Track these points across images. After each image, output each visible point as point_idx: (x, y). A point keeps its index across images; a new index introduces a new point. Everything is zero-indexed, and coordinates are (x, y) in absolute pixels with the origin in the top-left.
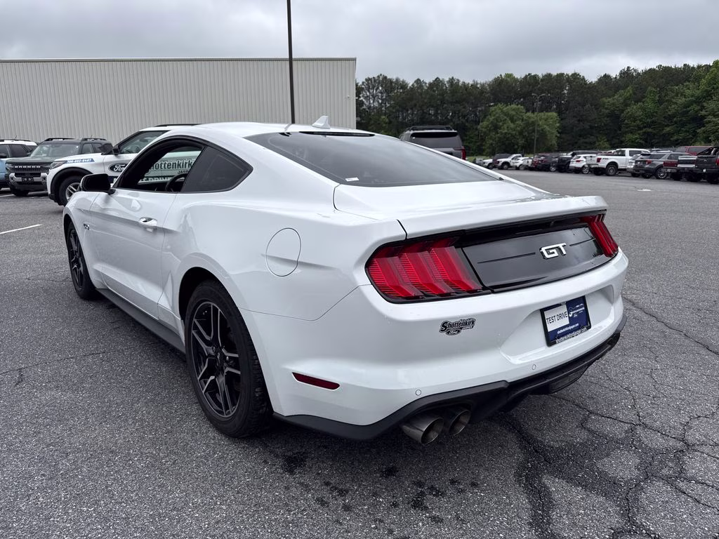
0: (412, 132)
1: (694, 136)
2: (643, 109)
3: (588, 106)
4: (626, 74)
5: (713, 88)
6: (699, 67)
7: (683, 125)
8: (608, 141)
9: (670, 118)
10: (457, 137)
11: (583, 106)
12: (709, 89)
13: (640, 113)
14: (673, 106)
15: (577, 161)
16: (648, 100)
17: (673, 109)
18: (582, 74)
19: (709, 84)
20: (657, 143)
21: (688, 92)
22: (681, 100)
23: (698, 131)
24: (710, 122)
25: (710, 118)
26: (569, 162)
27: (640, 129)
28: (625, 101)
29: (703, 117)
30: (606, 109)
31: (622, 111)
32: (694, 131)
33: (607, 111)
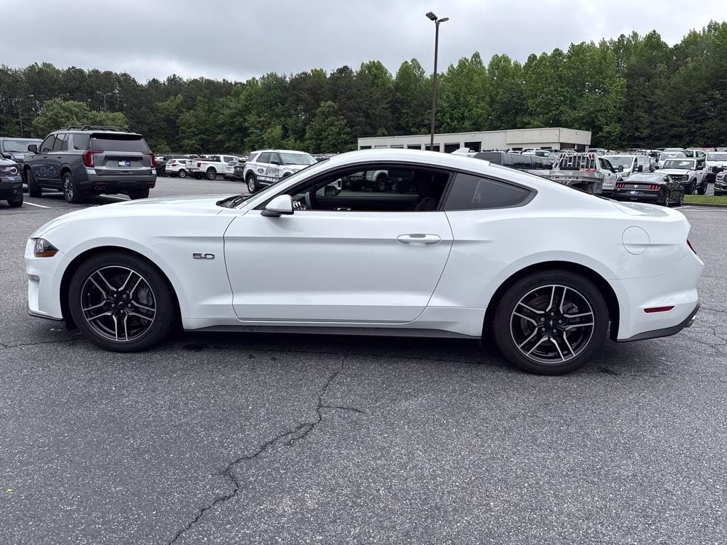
0: (91, 132)
1: (242, 144)
2: (196, 117)
3: (143, 109)
4: (173, 81)
5: (250, 104)
6: (236, 84)
7: (232, 134)
8: (168, 144)
9: (221, 126)
10: (142, 141)
11: (139, 108)
12: (248, 104)
13: (193, 120)
14: (221, 116)
15: (173, 165)
16: (199, 108)
17: (221, 119)
18: (132, 76)
19: (246, 99)
20: (213, 149)
21: (232, 105)
22: (227, 112)
23: (245, 140)
24: (253, 133)
25: (252, 130)
26: (165, 166)
27: (196, 135)
28: (177, 107)
29: (246, 129)
30: (161, 113)
31: (177, 117)
32: (242, 140)
33: (162, 116)
